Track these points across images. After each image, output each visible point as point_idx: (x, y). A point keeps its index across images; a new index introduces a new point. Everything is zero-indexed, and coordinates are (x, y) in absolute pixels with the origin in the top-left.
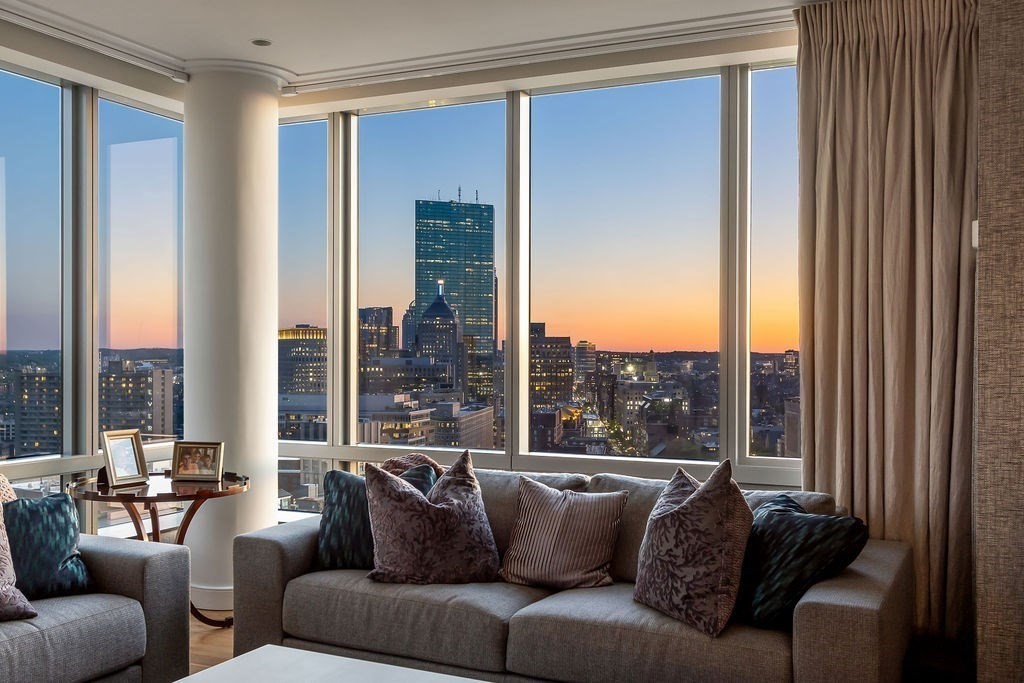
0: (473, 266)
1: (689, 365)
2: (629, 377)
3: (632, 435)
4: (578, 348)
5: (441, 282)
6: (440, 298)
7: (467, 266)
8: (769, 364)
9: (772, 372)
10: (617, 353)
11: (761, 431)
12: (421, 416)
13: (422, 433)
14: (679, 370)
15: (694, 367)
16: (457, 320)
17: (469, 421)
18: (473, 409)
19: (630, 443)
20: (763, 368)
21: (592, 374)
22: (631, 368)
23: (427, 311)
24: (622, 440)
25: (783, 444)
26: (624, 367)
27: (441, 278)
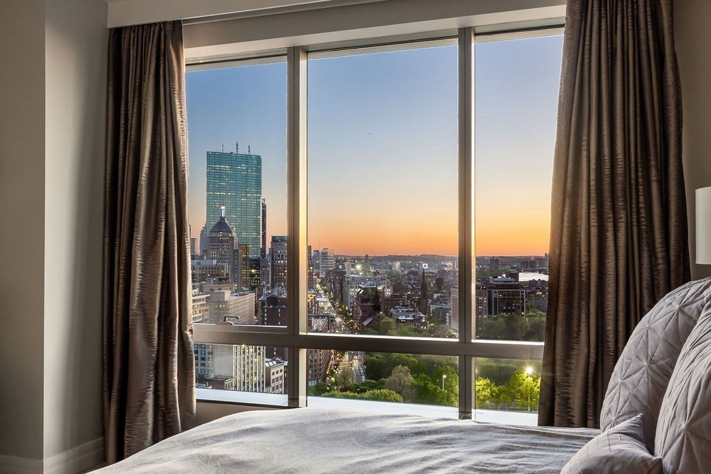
0: (246, 197)
1: (398, 264)
2: (357, 273)
3: (352, 312)
4: (322, 253)
5: (223, 208)
6: (222, 219)
7: (242, 197)
8: (450, 264)
9: (452, 269)
10: (349, 257)
11: (437, 308)
12: (200, 300)
13: (200, 311)
14: (391, 268)
15: (402, 266)
16: (234, 234)
17: (236, 303)
18: (242, 295)
19: (352, 317)
20: (446, 266)
21: (331, 271)
22: (359, 267)
23: (213, 228)
24: (346, 315)
25: (450, 317)
26: (353, 266)
27: (223, 205)
